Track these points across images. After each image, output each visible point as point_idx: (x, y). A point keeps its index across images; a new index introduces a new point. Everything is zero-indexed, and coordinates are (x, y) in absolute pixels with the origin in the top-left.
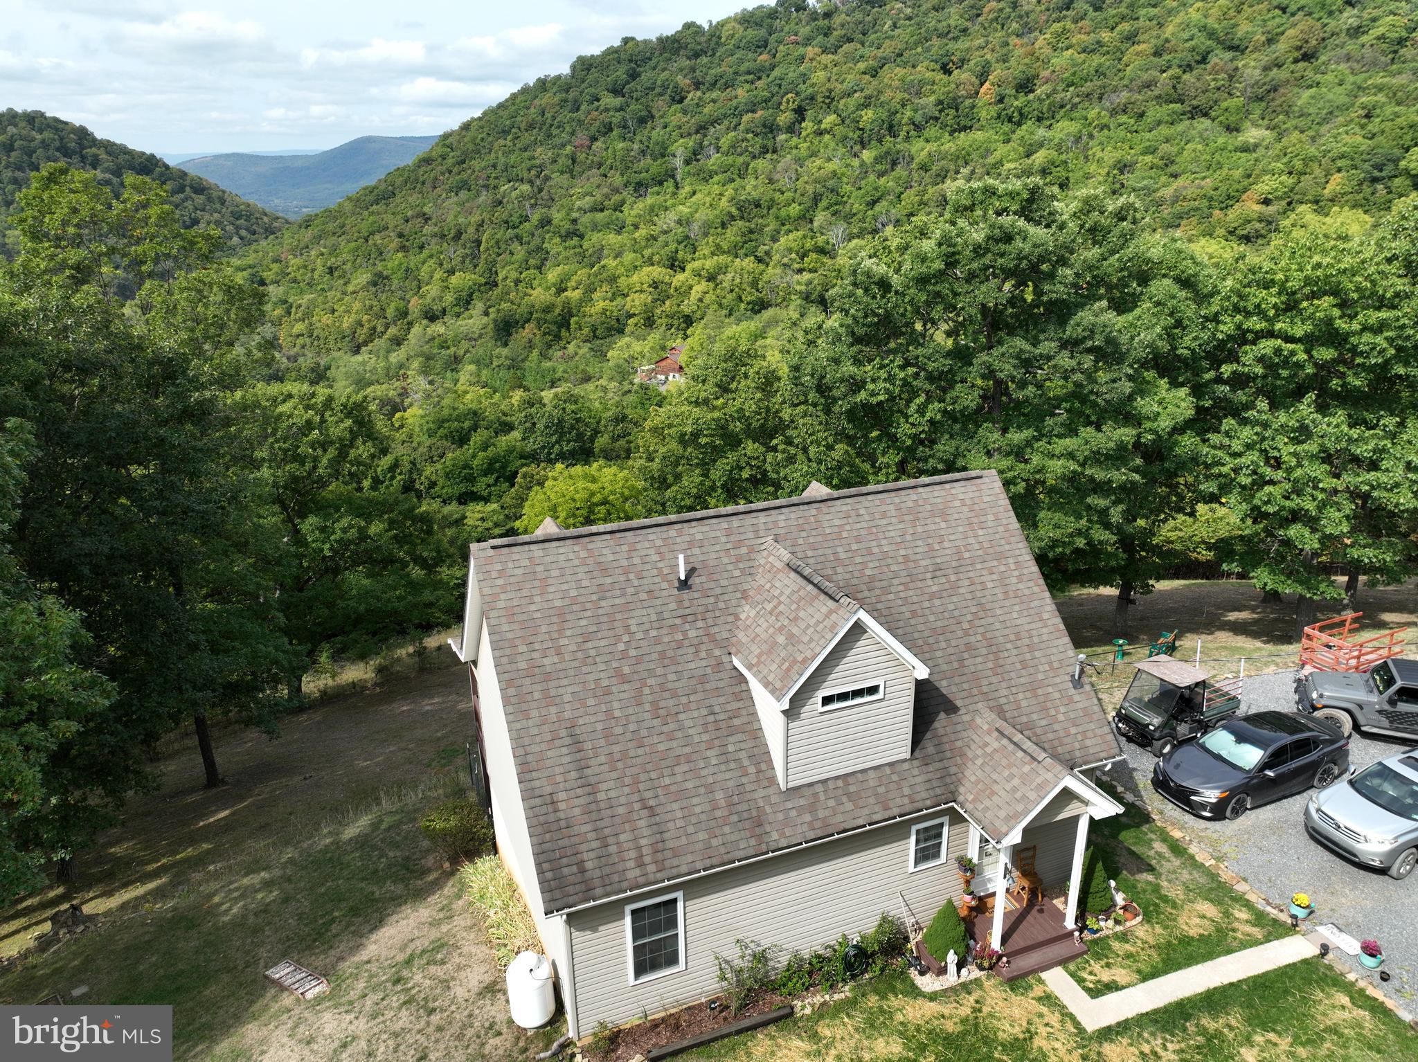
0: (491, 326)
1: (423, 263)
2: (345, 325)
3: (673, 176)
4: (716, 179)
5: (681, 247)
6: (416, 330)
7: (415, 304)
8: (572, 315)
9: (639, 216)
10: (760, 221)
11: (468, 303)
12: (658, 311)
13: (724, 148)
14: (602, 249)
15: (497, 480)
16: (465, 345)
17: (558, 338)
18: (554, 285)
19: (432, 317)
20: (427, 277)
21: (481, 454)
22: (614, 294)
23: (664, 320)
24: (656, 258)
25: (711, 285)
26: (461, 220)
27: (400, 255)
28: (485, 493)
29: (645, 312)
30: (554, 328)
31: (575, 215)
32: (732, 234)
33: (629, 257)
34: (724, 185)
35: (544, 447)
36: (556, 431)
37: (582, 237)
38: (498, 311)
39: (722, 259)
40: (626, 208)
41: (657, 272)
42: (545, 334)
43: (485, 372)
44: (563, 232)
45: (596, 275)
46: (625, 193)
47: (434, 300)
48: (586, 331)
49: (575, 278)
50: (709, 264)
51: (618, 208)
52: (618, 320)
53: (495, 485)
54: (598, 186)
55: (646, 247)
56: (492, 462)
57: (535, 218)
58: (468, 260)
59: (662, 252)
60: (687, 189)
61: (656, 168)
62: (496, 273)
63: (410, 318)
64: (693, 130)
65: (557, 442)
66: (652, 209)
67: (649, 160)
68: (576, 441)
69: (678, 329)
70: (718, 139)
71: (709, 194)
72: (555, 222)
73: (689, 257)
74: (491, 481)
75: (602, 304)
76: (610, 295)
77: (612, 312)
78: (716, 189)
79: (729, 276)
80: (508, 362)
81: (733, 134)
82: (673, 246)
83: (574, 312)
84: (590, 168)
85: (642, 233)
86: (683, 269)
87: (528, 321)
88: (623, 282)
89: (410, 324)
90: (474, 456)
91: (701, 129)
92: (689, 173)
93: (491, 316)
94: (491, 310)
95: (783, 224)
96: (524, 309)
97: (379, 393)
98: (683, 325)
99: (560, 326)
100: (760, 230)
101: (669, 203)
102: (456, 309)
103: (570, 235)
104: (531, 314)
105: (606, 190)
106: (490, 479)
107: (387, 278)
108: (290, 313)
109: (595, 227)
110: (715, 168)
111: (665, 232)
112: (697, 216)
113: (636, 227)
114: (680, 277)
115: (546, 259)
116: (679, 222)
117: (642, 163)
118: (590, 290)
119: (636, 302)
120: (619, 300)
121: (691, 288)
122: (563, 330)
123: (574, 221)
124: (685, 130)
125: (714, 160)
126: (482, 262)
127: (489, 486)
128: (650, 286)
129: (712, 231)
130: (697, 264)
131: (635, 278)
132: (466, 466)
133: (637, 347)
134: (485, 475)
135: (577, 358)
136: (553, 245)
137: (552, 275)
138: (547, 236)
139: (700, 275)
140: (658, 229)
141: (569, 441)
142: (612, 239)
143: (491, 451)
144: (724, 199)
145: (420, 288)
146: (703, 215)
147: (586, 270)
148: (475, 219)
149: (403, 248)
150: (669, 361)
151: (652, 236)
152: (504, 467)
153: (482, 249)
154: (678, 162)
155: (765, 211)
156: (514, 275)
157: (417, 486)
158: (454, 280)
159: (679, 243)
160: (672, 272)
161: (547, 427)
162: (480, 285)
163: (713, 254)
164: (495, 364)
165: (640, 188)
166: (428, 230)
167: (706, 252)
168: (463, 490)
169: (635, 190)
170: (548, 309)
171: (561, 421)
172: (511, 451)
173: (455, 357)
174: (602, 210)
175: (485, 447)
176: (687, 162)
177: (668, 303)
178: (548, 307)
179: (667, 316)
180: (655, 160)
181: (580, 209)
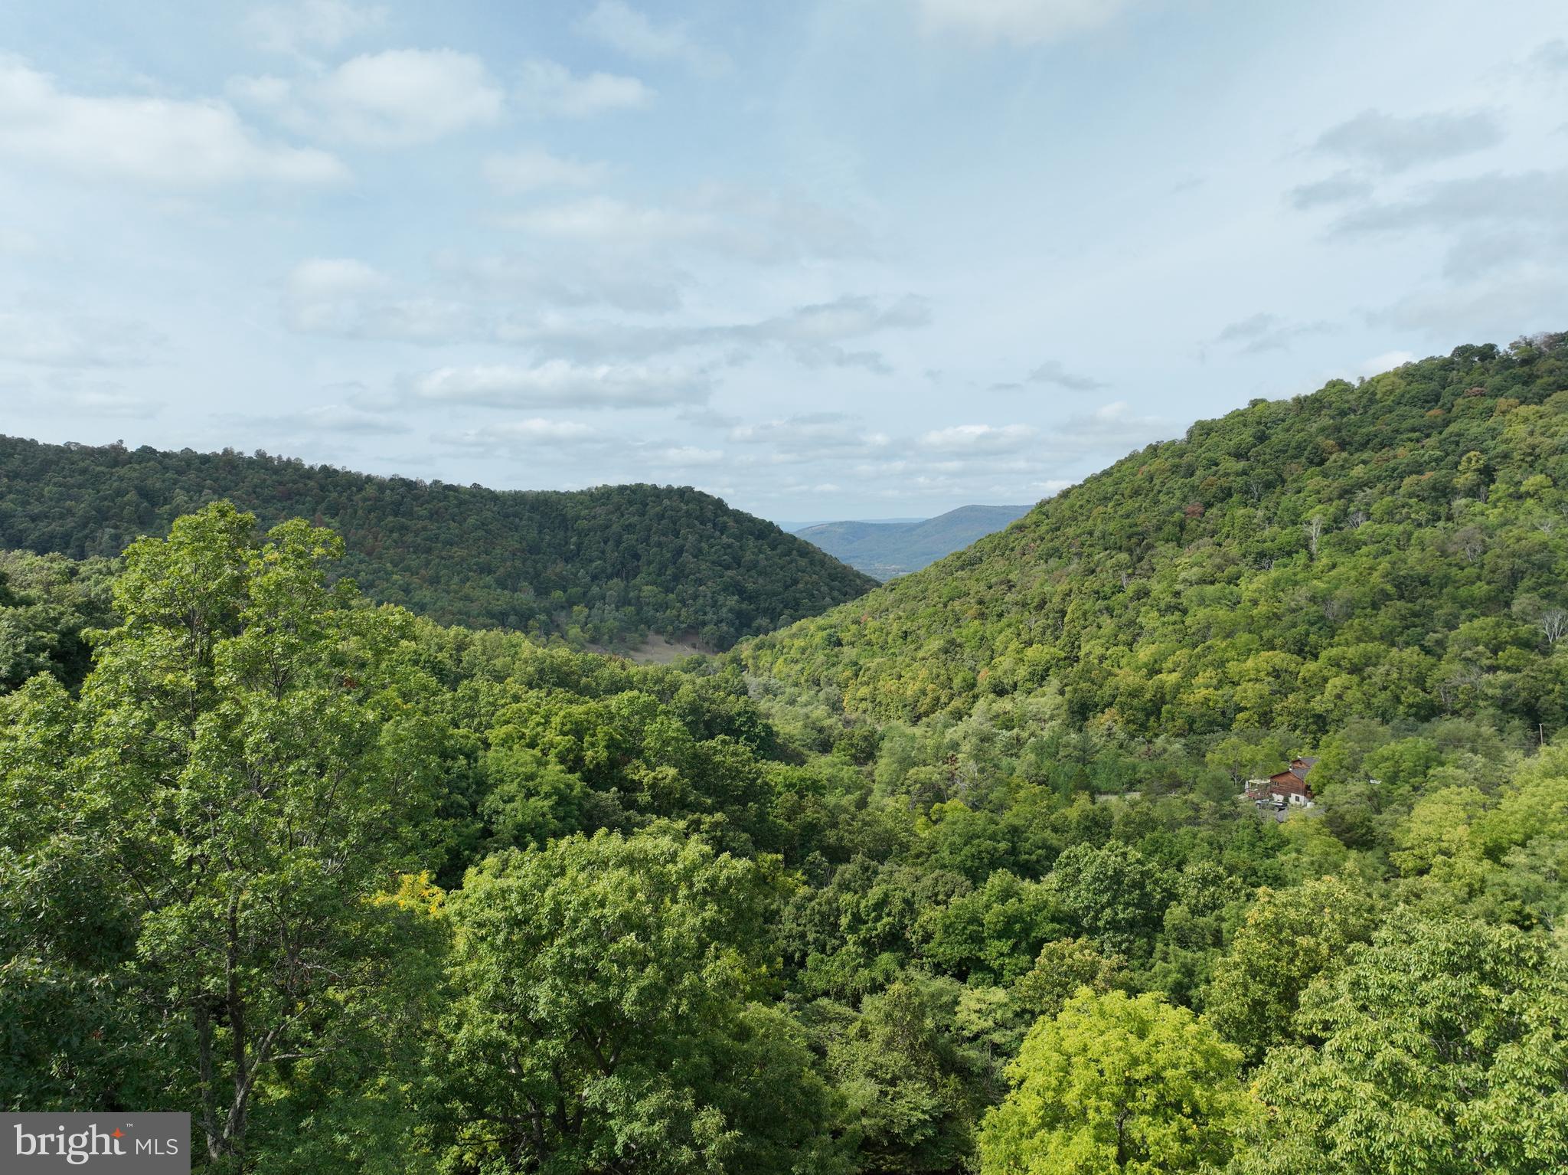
0: (1066, 707)
1: (1000, 632)
2: (909, 693)
3: (1306, 547)
4: (1364, 550)
5: (1315, 628)
6: (981, 703)
7: (984, 677)
8: (1164, 703)
9: (1260, 591)
10: (1429, 602)
11: (1043, 678)
12: (1278, 707)
13: (1377, 516)
14: (1209, 627)
15: (1014, 948)
16: (1032, 725)
17: (1144, 727)
18: (1146, 665)
19: (1000, 691)
20: (1002, 647)
21: (997, 907)
22: (1220, 681)
23: (1285, 718)
24: (1278, 642)
25: (1355, 678)
26: (1047, 588)
27: (976, 622)
28: (995, 965)
29: (1260, 706)
30: (1141, 716)
31: (1178, 587)
32: (1385, 618)
33: (1243, 638)
34: (1375, 558)
35: (1088, 908)
36: (1107, 889)
37: (1185, 612)
38: (1075, 691)
39: (1372, 647)
40: (1242, 581)
41: (1279, 658)
42: (1128, 722)
43: (1047, 763)
44: (1162, 606)
45: (1199, 657)
46: (1242, 565)
47: (1005, 672)
48: (1179, 722)
49: (1171, 659)
50: (1353, 652)
51: (1233, 580)
52: (1223, 713)
53: (1010, 955)
54: (1210, 556)
55: (1267, 627)
56: (1010, 920)
57: (1131, 588)
58: (1049, 632)
59: (1288, 634)
60: (1325, 561)
61: (1285, 535)
62: (1079, 647)
63: (976, 691)
64: (1336, 494)
65: (1109, 904)
66: (1276, 583)
67: (1276, 528)
68: (1137, 906)
69: (1305, 731)
70: (1368, 504)
71: (1354, 568)
72: (1153, 594)
73: (1325, 642)
74: (1006, 949)
75: (1204, 692)
76: (1215, 682)
77: (1217, 702)
78: (1366, 562)
79: (1382, 670)
80: (1076, 753)
81: (1389, 498)
82: (1302, 628)
83: (1168, 697)
84: (1202, 536)
85: (1262, 608)
86: (1316, 657)
87: (1110, 705)
88: (1232, 667)
89: (976, 697)
90: (988, 907)
91: (1346, 493)
92: (1328, 543)
93: (1067, 696)
94: (1067, 689)
95: (1463, 607)
96: (1107, 690)
97: (922, 776)
98: (1314, 727)
99: (1148, 715)
100: (1428, 613)
101: (1299, 577)
102: (1029, 685)
103: (1170, 609)
104: (1114, 697)
105: (1218, 560)
106: (1005, 946)
107: (960, 646)
108: (857, 676)
109: (1202, 602)
110: (1364, 537)
111: (1293, 611)
112: (1338, 592)
113: (1255, 603)
114: (1312, 666)
115: (1139, 635)
116: (1313, 599)
117: (1266, 533)
118: (1191, 673)
119: (1249, 693)
120: (1227, 690)
121: (1326, 680)
122: (1152, 719)
123: (1177, 594)
124: (1324, 495)
125: (1364, 528)
126: (1065, 633)
127: (1002, 955)
128: (1268, 674)
129: (1357, 611)
130: (1334, 652)
131: (1250, 663)
132: (975, 920)
133: (1247, 752)
134: (999, 938)
135: (1166, 756)
136: (1149, 619)
137: (1144, 653)
138: (1143, 609)
139: (1339, 666)
140: (1283, 607)
141: (1127, 905)
142: (1222, 613)
143: (1012, 905)
144: (1375, 574)
145: (992, 658)
146: (1343, 593)
147: (1186, 651)
148: (1062, 587)
149: (982, 616)
150: (1291, 777)
151: (1275, 614)
152: (1027, 930)
153: (1066, 619)
154: (1314, 531)
155: (1436, 591)
156: (1099, 651)
157: (908, 935)
158: (1030, 653)
159: (1312, 624)
160: (1300, 659)
161: (1095, 879)
162: (1059, 660)
163: (1359, 640)
164: (1061, 754)
165: (1262, 559)
166: (1010, 597)
167: (1350, 636)
168: (965, 954)
169: (1255, 561)
170: (1135, 693)
171: (1119, 874)
172: (1039, 908)
173: (1018, 740)
174: (1212, 583)
175: (1006, 895)
176: (1326, 531)
177: (1291, 697)
178: (1136, 690)
179: (1290, 713)
180: (1283, 528)
181: (1185, 581)
